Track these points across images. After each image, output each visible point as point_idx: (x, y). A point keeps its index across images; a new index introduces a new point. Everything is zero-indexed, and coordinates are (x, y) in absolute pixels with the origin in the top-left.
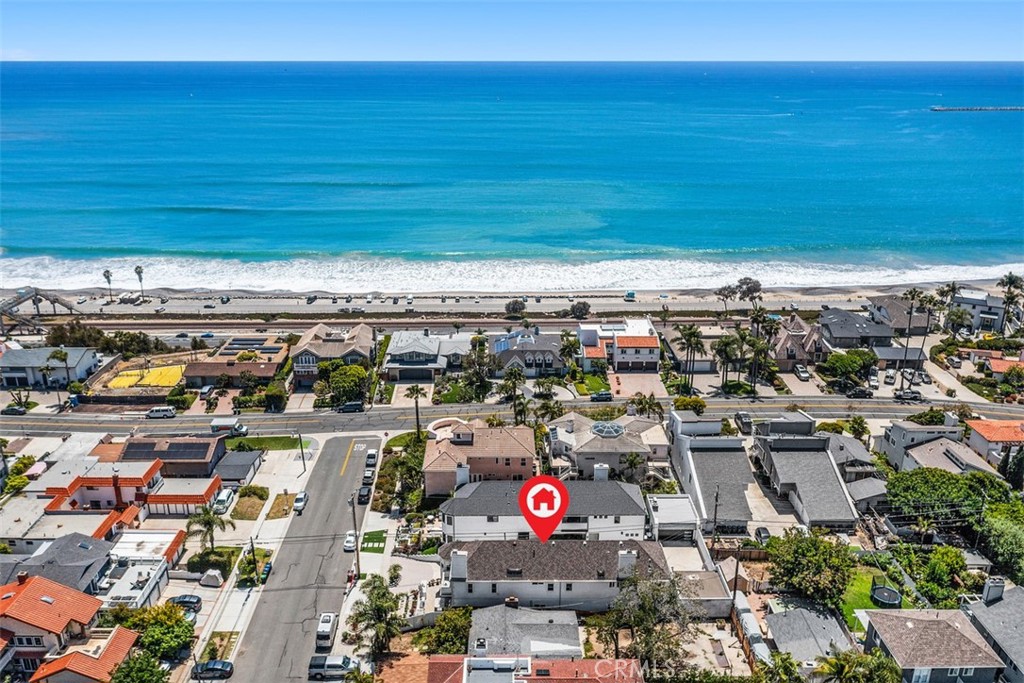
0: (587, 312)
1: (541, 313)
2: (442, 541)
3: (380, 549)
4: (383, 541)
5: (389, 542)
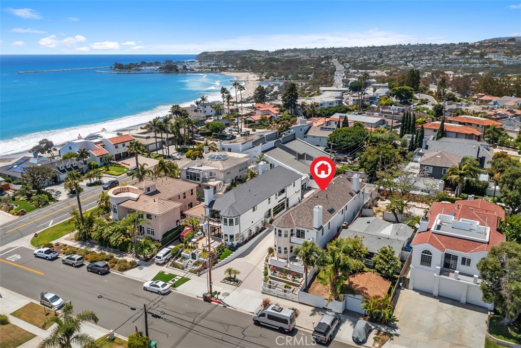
2: (229, 243)
3: (184, 280)
4: (175, 276)
5: (179, 274)
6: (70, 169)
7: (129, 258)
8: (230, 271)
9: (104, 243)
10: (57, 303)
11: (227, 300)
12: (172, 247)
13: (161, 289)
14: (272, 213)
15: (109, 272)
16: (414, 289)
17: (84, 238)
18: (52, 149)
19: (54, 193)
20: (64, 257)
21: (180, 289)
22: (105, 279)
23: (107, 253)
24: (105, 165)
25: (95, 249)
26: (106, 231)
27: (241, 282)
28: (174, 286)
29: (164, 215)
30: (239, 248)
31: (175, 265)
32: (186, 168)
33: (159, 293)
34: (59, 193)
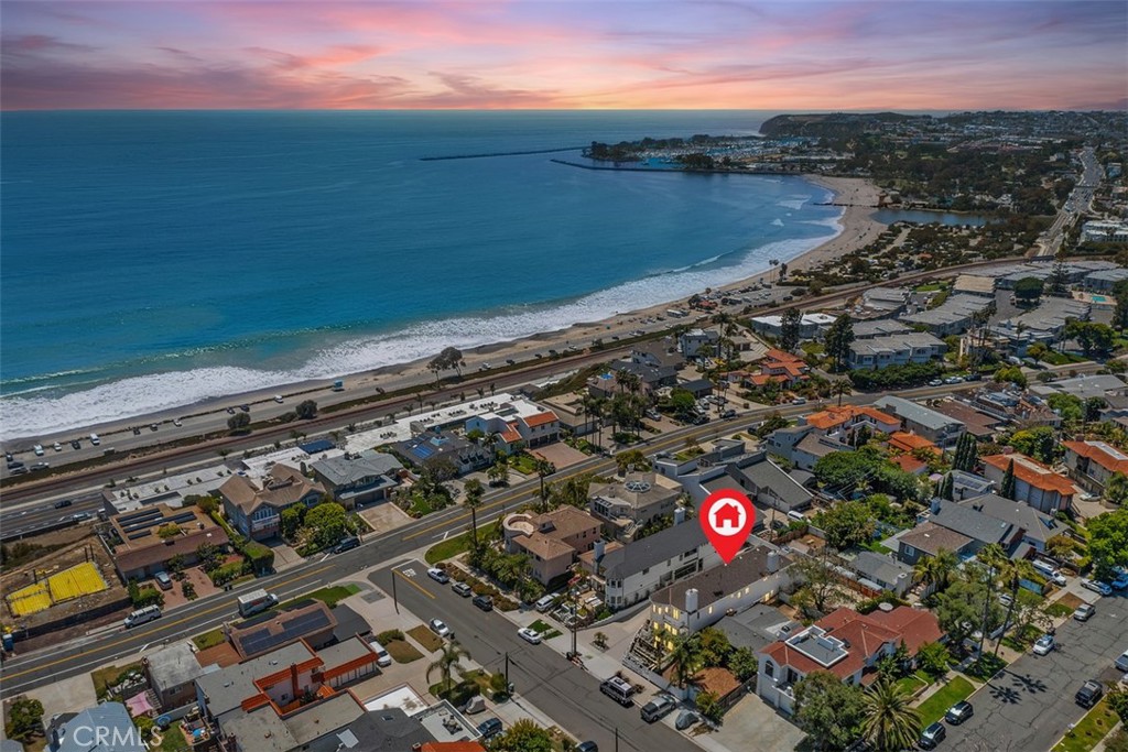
0: (315, 411)
1: (264, 422)
2: (610, 605)
3: (557, 634)
4: (550, 627)
5: (555, 625)
6: (473, 460)
7: (513, 598)
8: (599, 635)
9: (493, 576)
10: (443, 631)
11: (587, 663)
12: (556, 595)
13: (533, 639)
14: (674, 575)
15: (491, 609)
16: (761, 696)
17: (474, 564)
18: (459, 362)
19: (453, 492)
20: (454, 583)
21: (552, 643)
22: (487, 616)
23: (494, 588)
24: (516, 454)
25: (483, 580)
26: (495, 564)
27: (608, 648)
28: (546, 638)
29: (552, 560)
30: (619, 613)
31: (553, 616)
32: (595, 498)
33: (530, 641)
34: (458, 491)
